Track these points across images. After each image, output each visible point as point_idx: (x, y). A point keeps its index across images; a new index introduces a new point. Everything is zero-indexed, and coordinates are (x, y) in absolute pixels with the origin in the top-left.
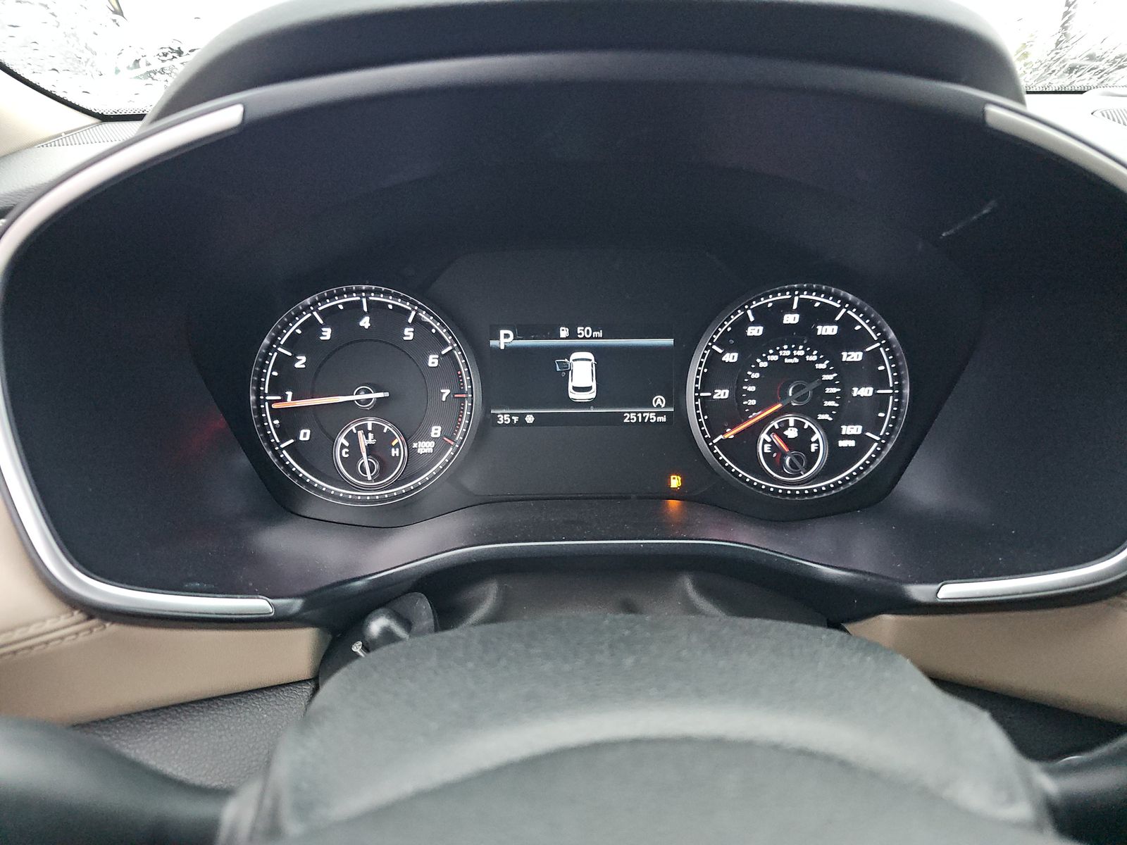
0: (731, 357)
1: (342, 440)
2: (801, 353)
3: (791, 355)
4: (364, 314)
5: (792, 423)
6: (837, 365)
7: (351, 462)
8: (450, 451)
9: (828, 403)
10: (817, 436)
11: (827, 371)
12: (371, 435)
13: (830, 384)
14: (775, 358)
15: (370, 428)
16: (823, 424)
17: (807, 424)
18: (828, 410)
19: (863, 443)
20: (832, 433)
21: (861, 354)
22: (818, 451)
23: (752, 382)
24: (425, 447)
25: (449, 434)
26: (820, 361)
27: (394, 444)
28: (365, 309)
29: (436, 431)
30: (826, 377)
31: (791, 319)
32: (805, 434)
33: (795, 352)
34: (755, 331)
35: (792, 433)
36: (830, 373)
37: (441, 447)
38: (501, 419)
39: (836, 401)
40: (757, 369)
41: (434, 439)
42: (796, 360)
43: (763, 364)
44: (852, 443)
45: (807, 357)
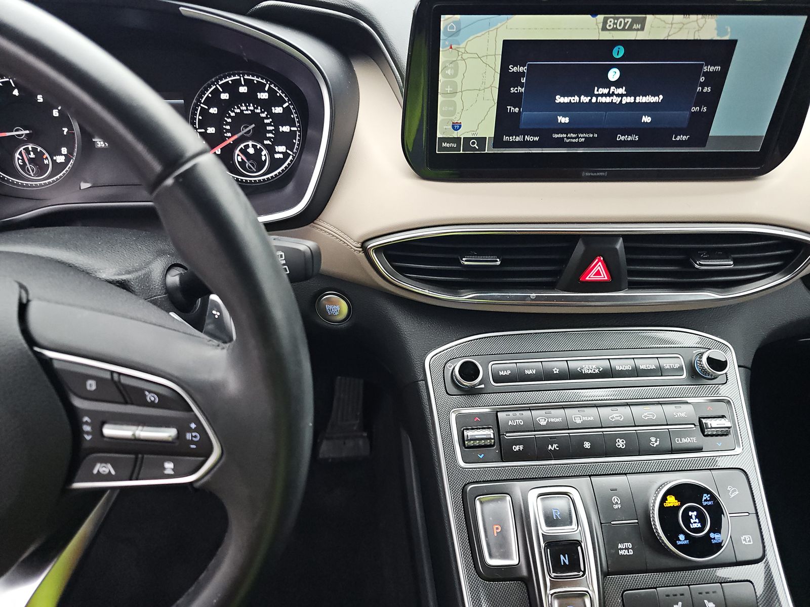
0: (213, 110)
1: (17, 155)
2: (252, 108)
3: (247, 109)
4: (13, 89)
5: (250, 146)
6: (271, 115)
7: (23, 167)
8: (72, 162)
9: (268, 135)
10: (264, 152)
11: (267, 118)
12: (32, 153)
13: (269, 125)
14: (238, 111)
15: (30, 149)
16: (267, 146)
17: (259, 146)
18: (269, 139)
19: (286, 156)
20: (271, 150)
21: (281, 108)
22: (266, 160)
23: (228, 124)
24: (60, 159)
25: (70, 152)
26: (262, 112)
27: (44, 157)
28: (14, 86)
29: (64, 150)
30: (266, 121)
31: (243, 89)
32: (258, 152)
33: (248, 107)
34: (225, 96)
35: (251, 151)
36: (268, 118)
37: (68, 159)
38: (99, 144)
39: (273, 134)
40: (230, 117)
41: (64, 155)
42: (250, 112)
43: (233, 114)
44: (281, 156)
45: (255, 110)
